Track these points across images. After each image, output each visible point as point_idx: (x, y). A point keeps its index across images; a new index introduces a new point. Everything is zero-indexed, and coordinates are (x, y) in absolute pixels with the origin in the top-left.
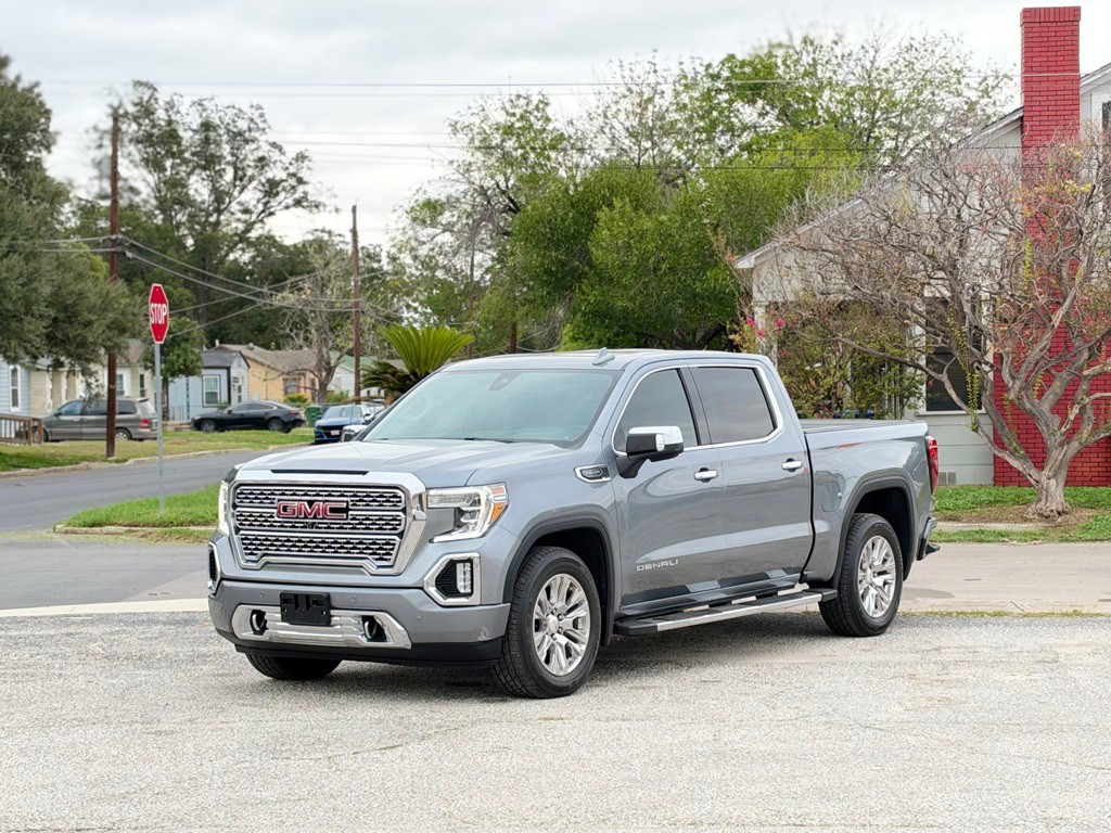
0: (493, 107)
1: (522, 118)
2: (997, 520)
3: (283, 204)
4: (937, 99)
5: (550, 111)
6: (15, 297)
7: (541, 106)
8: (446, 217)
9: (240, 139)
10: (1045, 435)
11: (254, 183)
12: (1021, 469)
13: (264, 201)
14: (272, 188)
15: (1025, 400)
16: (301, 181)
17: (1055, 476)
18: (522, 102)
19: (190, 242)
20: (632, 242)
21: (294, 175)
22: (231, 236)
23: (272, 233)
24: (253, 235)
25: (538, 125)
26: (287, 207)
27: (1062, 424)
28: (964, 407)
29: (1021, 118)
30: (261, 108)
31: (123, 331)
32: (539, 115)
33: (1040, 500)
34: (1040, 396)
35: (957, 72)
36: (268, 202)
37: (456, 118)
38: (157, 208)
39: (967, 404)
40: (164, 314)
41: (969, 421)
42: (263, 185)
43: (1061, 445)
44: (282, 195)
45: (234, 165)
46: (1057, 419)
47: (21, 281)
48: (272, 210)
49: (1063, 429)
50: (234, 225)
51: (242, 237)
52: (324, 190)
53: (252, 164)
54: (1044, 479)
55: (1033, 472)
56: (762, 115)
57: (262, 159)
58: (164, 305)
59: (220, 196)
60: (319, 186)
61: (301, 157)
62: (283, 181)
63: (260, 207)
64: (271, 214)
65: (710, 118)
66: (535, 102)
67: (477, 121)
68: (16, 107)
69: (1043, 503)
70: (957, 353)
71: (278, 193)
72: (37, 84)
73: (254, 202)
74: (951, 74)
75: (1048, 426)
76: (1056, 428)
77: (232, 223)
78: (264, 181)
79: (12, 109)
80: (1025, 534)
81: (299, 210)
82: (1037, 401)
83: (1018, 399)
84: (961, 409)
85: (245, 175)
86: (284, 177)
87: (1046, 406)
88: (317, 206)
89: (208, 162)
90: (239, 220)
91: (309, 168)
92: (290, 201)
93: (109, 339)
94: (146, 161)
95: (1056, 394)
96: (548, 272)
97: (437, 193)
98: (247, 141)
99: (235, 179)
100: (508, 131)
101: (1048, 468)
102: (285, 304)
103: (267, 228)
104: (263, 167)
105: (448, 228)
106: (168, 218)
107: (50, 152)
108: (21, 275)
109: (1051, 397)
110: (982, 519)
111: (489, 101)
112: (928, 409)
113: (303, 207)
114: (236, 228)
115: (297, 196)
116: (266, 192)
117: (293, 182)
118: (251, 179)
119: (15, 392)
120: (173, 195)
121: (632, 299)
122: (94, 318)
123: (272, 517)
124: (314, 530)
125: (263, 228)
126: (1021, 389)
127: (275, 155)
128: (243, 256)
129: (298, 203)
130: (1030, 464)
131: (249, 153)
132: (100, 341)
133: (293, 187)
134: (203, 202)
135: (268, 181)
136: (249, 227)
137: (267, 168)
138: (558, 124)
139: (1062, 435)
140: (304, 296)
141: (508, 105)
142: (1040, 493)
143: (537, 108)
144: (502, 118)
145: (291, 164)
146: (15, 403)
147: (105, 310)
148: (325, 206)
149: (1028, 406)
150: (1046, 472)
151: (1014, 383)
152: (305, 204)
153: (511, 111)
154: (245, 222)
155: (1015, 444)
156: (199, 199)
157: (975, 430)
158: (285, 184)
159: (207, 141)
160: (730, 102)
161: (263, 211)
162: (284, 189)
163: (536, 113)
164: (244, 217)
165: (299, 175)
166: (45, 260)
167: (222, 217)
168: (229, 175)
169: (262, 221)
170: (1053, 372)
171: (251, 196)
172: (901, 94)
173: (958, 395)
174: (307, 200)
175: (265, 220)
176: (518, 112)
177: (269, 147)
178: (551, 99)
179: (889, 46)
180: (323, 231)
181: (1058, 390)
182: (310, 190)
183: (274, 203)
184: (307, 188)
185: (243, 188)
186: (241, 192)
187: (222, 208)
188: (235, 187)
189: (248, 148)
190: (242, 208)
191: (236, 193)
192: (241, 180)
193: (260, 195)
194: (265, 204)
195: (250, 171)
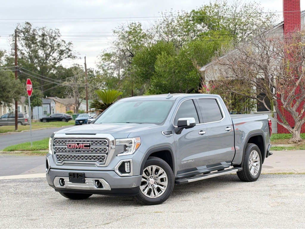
1: (134, 29)
2: (280, 144)
3: (65, 57)
5: (142, 28)
7: (139, 26)
8: (112, 59)
9: (53, 38)
10: (294, 118)
11: (57, 51)
12: (287, 128)
13: (59, 56)
14: (62, 52)
15: (288, 108)
16: (70, 50)
17: (297, 130)
18: (134, 25)
19: (39, 68)
20: (167, 64)
21: (68, 49)
22: (50, 66)
24: (56, 66)
25: (138, 31)
26: (66, 58)
28: (269, 110)
29: (283, 24)
30: (59, 30)
31: (19, 94)
32: (139, 29)
33: (293, 137)
34: (292, 107)
36: (60, 56)
37: (115, 29)
38: (29, 59)
40: (31, 88)
41: (271, 114)
42: (59, 51)
43: (299, 121)
44: (64, 54)
45: (51, 46)
46: (298, 113)
48: (62, 58)
49: (300, 116)
51: (53, 66)
53: (56, 46)
54: (294, 131)
55: (291, 129)
56: (204, 27)
57: (59, 44)
58: (31, 85)
59: (48, 56)
60: (75, 52)
61: (70, 44)
62: (65, 50)
63: (58, 58)
64: (62, 60)
65: (188, 28)
66: (137, 25)
67: (121, 30)
70: (267, 94)
71: (63, 54)
73: (57, 56)
75: (295, 115)
76: (297, 116)
77: (50, 62)
78: (59, 50)
80: (289, 148)
81: (69, 59)
82: (291, 108)
83: (286, 107)
84: (268, 111)
85: (54, 49)
86: (65, 49)
87: (294, 109)
88: (74, 57)
89: (44, 45)
91: (72, 47)
92: (67, 56)
93: (15, 96)
94: (26, 45)
96: (143, 73)
97: (110, 52)
98: (55, 39)
99: (51, 50)
100: (130, 33)
102: (66, 85)
103: (60, 64)
104: (59, 46)
105: (113, 61)
106: (33, 62)
109: (296, 107)
110: (276, 143)
111: (124, 25)
112: (258, 111)
114: (52, 64)
115: (69, 54)
116: (60, 53)
117: (67, 50)
118: (56, 50)
121: (167, 81)
123: (66, 148)
124: (79, 153)
125: (59, 64)
126: (287, 104)
127: (63, 43)
128: (55, 72)
129: (69, 56)
130: (290, 127)
131: (55, 43)
132: (12, 96)
133: (68, 52)
135: (61, 50)
136: (55, 63)
137: (60, 47)
138: (144, 31)
139: (299, 118)
140: (71, 83)
141: (130, 26)
142: (293, 135)
144: (128, 30)
145: (67, 45)
148: (77, 57)
150: (295, 129)
151: (285, 103)
152: (71, 57)
153: (131, 27)
155: (285, 121)
156: (41, 56)
157: (273, 117)
159: (43, 39)
160: (194, 23)
161: (59, 59)
162: (65, 53)
163: (138, 28)
164: (53, 61)
167: (48, 61)
168: (49, 49)
169: (59, 62)
170: (296, 99)
171: (56, 55)
173: (268, 107)
174: (71, 56)
175: (60, 61)
176: (133, 28)
177: (61, 41)
178: (142, 24)
180: (76, 64)
181: (298, 105)
182: (72, 53)
183: (62, 56)
184: (72, 52)
185: (53, 52)
186: (53, 54)
187: (48, 58)
188: (51, 52)
189: (55, 41)
190: (53, 58)
191: (51, 54)
192: (53, 50)
193: (58, 54)
194: (60, 57)
195: (55, 48)
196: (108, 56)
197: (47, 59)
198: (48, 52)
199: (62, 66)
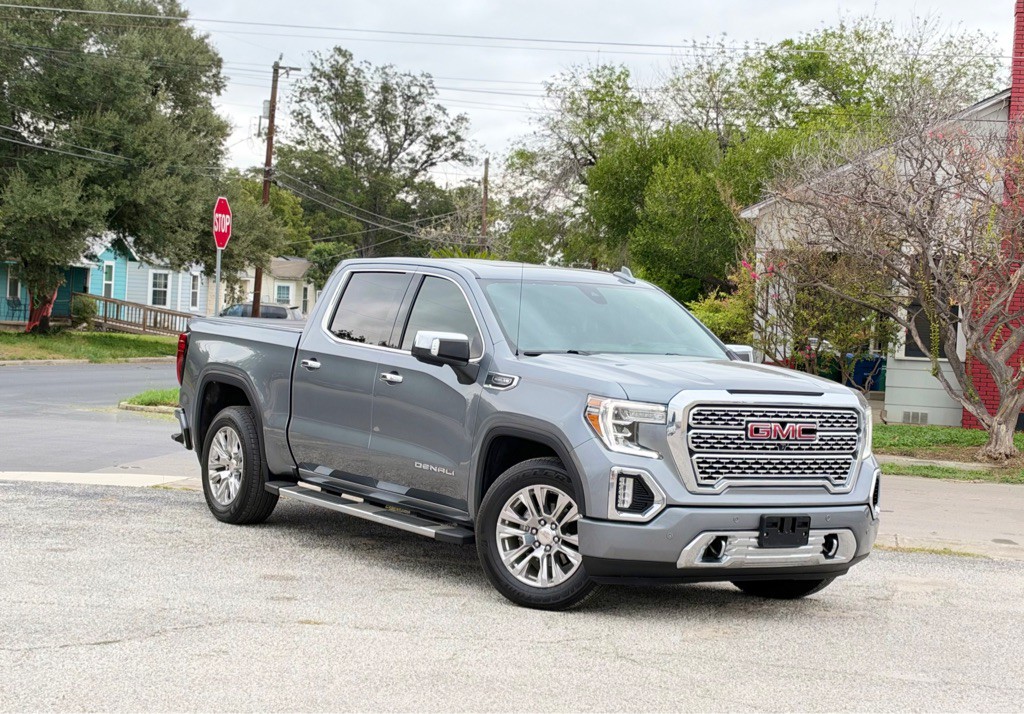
0: (583, 75)
1: (605, 87)
2: (949, 458)
3: (444, 156)
4: (970, 90)
5: (630, 82)
6: (171, 211)
7: (623, 77)
8: (540, 166)
9: (413, 100)
10: (999, 384)
11: (421, 138)
12: (975, 413)
13: (428, 153)
14: (435, 143)
15: (982, 350)
16: (459, 139)
17: (1005, 422)
18: (607, 72)
19: (366, 184)
20: (681, 194)
21: (454, 133)
22: (399, 180)
23: (432, 180)
24: (417, 180)
25: (618, 92)
26: (446, 160)
27: (1014, 376)
28: (927, 354)
29: (1010, 97)
30: (430, 76)
31: (265, 247)
32: (620, 84)
33: (990, 443)
34: (997, 348)
35: (990, 67)
36: (431, 154)
37: (551, 81)
38: (341, 153)
39: (929, 351)
40: (228, 224)
41: (930, 367)
42: (428, 140)
43: (1013, 394)
44: (443, 149)
45: (405, 122)
46: (1011, 370)
47: (177, 198)
48: (434, 161)
49: (1015, 380)
50: (403, 172)
51: (408, 183)
52: (477, 147)
53: (421, 122)
54: (995, 424)
55: (987, 418)
56: (816, 93)
57: (428, 119)
58: (228, 216)
59: (394, 150)
60: (473, 143)
61: (461, 119)
62: (445, 137)
63: (424, 158)
64: (433, 164)
65: (768, 94)
66: (617, 74)
67: (569, 86)
68: (186, 53)
69: (992, 446)
70: (924, 304)
71: (439, 148)
72: (207, 37)
73: (419, 154)
74: (984, 68)
75: (1001, 376)
76: (1009, 378)
77: (400, 169)
78: (429, 136)
79: (181, 55)
80: (971, 472)
81: (455, 163)
82: (993, 352)
83: (975, 349)
84: (925, 356)
85: (414, 131)
86: (446, 134)
87: (1001, 358)
88: (470, 160)
89: (385, 118)
90: (406, 168)
91: (466, 129)
92: (449, 155)
93: (253, 253)
94: (335, 115)
95: (1011, 348)
96: (612, 216)
97: (532, 147)
98: (418, 103)
99: (406, 133)
100: (594, 96)
101: (999, 414)
102: (429, 237)
103: (428, 175)
104: (429, 125)
105: (542, 176)
106: (350, 162)
107: (219, 94)
108: (177, 193)
109: (1007, 349)
110: (935, 456)
111: (579, 70)
112: (906, 355)
113: (459, 160)
114: (404, 174)
115: (455, 151)
116: (430, 145)
117: (452, 138)
118: (419, 134)
119: (194, 295)
120: (354, 142)
121: (677, 245)
122: (241, 234)
125: (424, 175)
126: (979, 339)
127: (439, 116)
128: (407, 197)
129: (455, 156)
130: (984, 409)
131: (419, 114)
132: (243, 253)
133: (452, 144)
134: (379, 151)
135: (432, 137)
136: (415, 173)
137: (432, 126)
138: (634, 94)
139: (1014, 384)
140: (444, 232)
141: (595, 74)
142: (993, 436)
143: (619, 79)
144: (589, 85)
145: (452, 124)
146: (194, 303)
147: (252, 228)
148: (477, 159)
149: (984, 356)
150: (997, 418)
151: (972, 334)
152: (461, 158)
153: (598, 79)
154: (411, 169)
155: (971, 390)
156: (375, 148)
157: (936, 375)
158: (446, 140)
159: (385, 101)
160: (787, 81)
161: (426, 162)
162: (445, 144)
163: (617, 82)
164: (411, 165)
165: (459, 134)
166: (201, 183)
167: (393, 165)
168: (402, 131)
169: (425, 170)
170: (1011, 326)
171: (417, 148)
172: (939, 83)
173: (922, 342)
174: (463, 154)
175: (428, 169)
176: (603, 81)
177: (434, 109)
178: (632, 73)
179: (931, 41)
180: (473, 181)
181: (1014, 344)
182: (466, 147)
183: (435, 155)
184: (465, 145)
185: (412, 141)
186: (409, 145)
187: (394, 157)
188: (405, 140)
189: (418, 109)
190: (409, 158)
191: (406, 145)
192: (411, 135)
193: (425, 148)
194: (429, 156)
195: (419, 128)
196: (524, 160)
197: (391, 160)
198: (395, 138)
199: (433, 183)
